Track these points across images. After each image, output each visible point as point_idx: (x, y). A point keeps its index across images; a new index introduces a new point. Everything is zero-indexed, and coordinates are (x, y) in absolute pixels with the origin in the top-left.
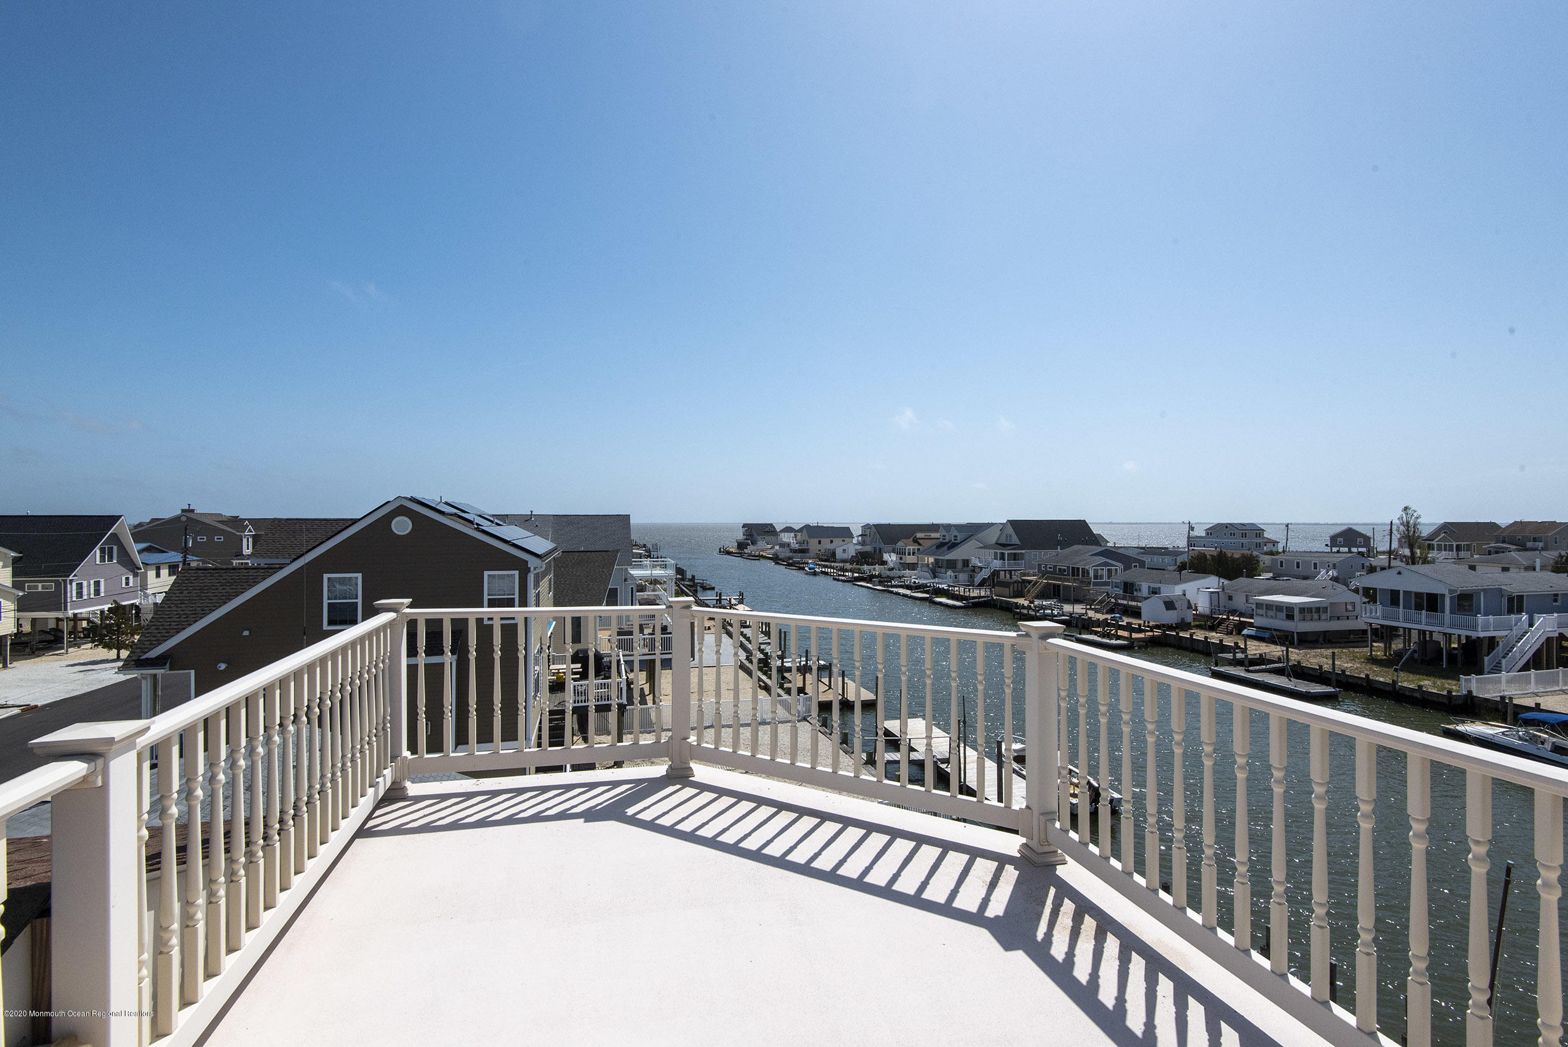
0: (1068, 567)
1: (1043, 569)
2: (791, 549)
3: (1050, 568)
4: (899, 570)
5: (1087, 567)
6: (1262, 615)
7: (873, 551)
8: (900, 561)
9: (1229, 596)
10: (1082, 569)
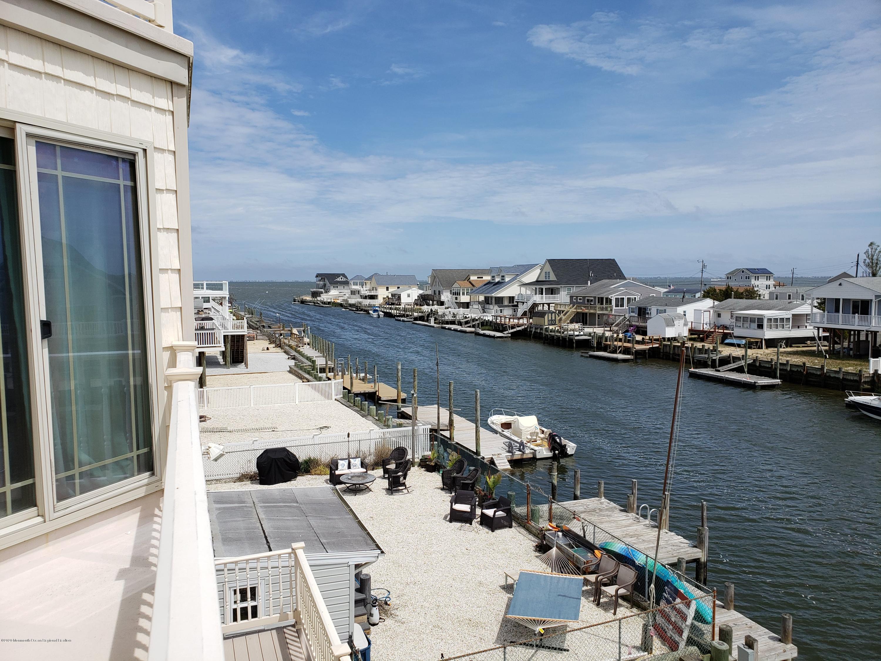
0: (595, 297)
1: (574, 301)
2: (361, 296)
3: (580, 299)
4: (454, 309)
5: (610, 297)
6: (740, 327)
7: (433, 294)
8: (456, 301)
9: (718, 314)
10: (606, 298)
